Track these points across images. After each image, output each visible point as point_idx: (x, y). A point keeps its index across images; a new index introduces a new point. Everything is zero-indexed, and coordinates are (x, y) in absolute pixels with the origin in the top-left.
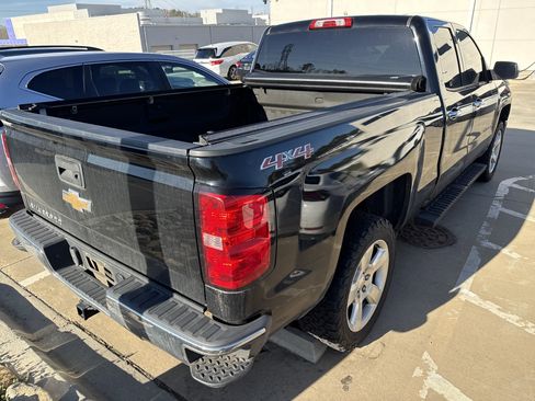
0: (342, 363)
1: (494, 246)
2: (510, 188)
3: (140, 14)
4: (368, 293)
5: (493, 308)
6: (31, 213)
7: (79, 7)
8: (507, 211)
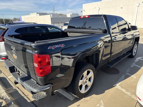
0: (79, 101)
1: (130, 75)
2: (139, 60)
3: (51, 15)
4: (87, 83)
5: (124, 90)
6: (9, 60)
7: (37, 13)
8: (136, 66)
